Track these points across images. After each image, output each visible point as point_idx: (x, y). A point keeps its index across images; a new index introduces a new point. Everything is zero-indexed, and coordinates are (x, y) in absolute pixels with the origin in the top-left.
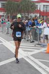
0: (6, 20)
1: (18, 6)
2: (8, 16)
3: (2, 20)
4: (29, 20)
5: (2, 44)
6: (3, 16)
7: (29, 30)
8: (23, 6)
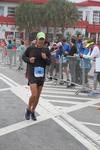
0: (18, 41)
1: (43, 13)
2: (22, 34)
3: (10, 42)
4: (64, 41)
5: (9, 91)
6: (12, 33)
7: (65, 61)
8: (53, 12)
